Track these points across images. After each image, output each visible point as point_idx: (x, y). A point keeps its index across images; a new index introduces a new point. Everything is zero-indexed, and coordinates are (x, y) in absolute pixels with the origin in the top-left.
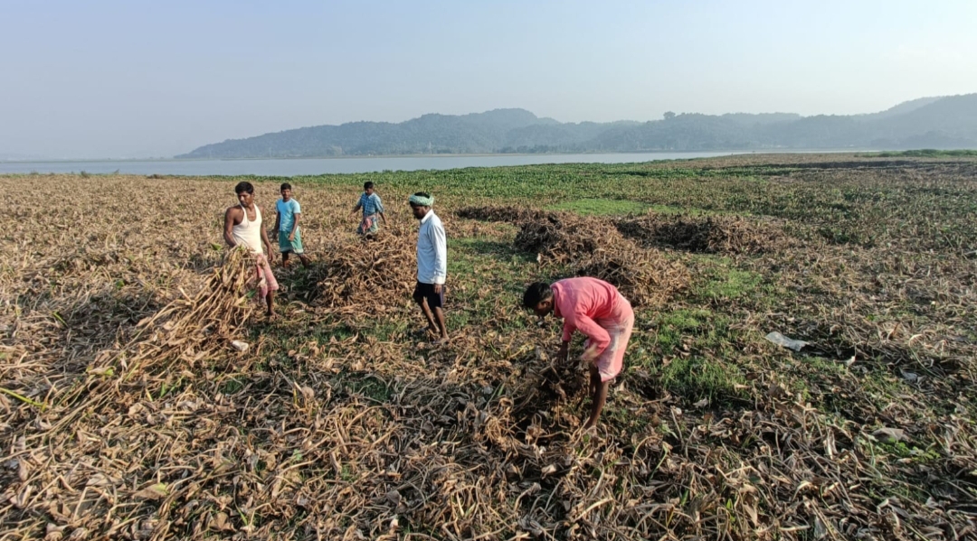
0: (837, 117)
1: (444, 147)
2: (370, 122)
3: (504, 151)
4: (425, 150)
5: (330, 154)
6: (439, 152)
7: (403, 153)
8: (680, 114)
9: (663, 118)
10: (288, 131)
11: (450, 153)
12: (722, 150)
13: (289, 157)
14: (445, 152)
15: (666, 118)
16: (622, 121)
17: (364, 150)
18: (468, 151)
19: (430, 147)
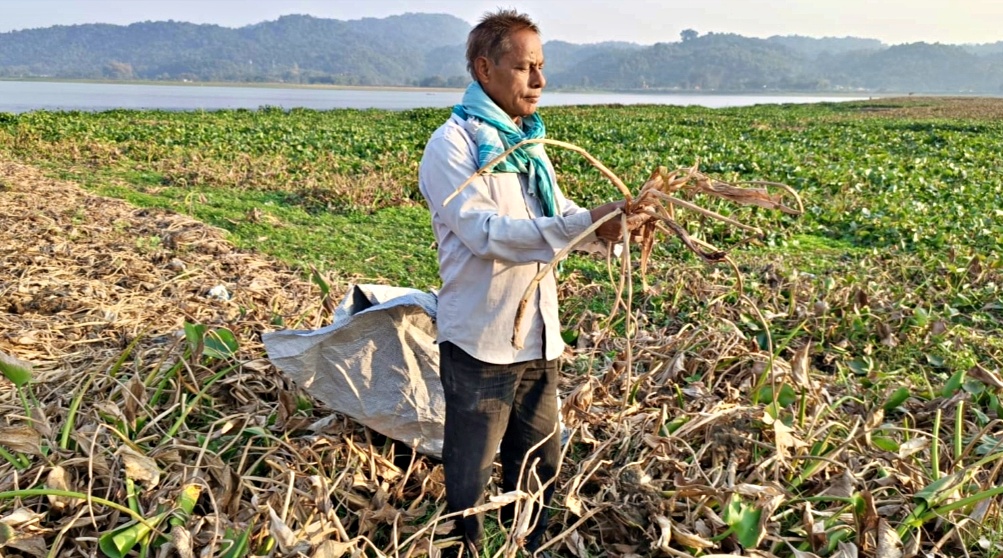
0: (943, 46)
1: (321, 74)
2: (186, 24)
3: (427, 83)
4: (287, 78)
5: (110, 75)
6: (312, 81)
7: (248, 80)
8: (705, 33)
9: (679, 39)
10: (25, 31)
11: (332, 82)
12: (775, 93)
13: (27, 78)
14: (324, 80)
15: (685, 39)
16: (612, 43)
17: (174, 72)
18: (363, 82)
19: (296, 71)
